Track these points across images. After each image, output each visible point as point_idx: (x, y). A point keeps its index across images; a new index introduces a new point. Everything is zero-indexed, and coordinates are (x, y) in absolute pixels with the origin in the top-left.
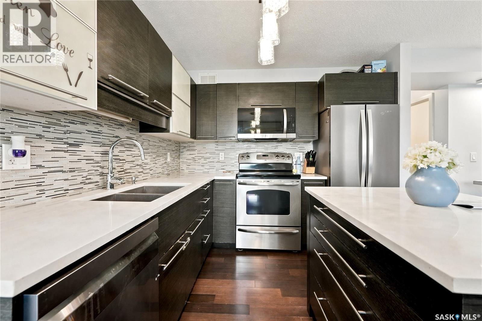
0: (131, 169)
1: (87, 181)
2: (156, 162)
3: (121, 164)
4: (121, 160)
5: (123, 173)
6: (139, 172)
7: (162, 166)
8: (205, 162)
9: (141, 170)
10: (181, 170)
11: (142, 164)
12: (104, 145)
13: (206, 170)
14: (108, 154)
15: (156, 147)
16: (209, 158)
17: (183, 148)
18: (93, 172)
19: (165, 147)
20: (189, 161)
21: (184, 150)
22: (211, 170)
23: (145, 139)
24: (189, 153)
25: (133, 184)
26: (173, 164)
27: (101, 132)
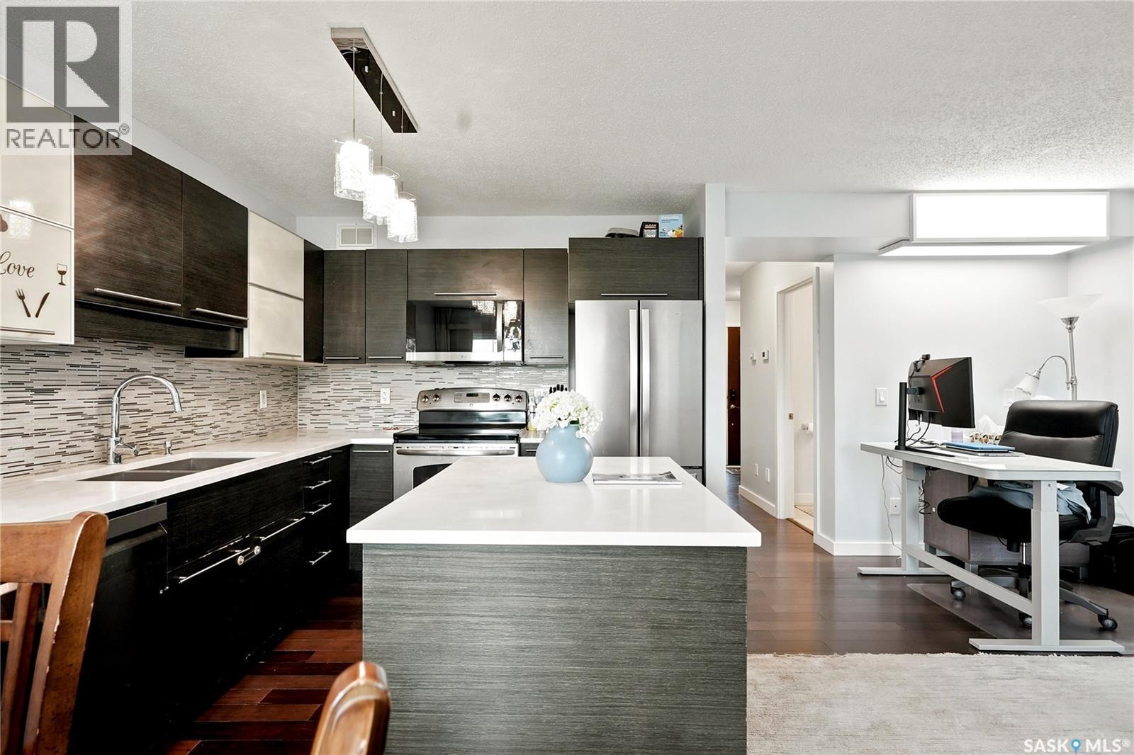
0: (165, 427)
1: (69, 451)
2: (229, 411)
3: (141, 419)
4: (141, 411)
5: (147, 434)
6: (184, 433)
7: (245, 419)
8: (350, 407)
9: (190, 428)
10: (300, 425)
11: (191, 417)
12: (104, 387)
13: (352, 425)
14: (111, 402)
15: (229, 381)
16: (358, 400)
17: (305, 380)
18: (82, 434)
19: (252, 380)
20: (316, 406)
21: (306, 383)
22: (362, 425)
23: (198, 368)
24: (315, 388)
25: (166, 454)
26: (277, 412)
27: (98, 364)
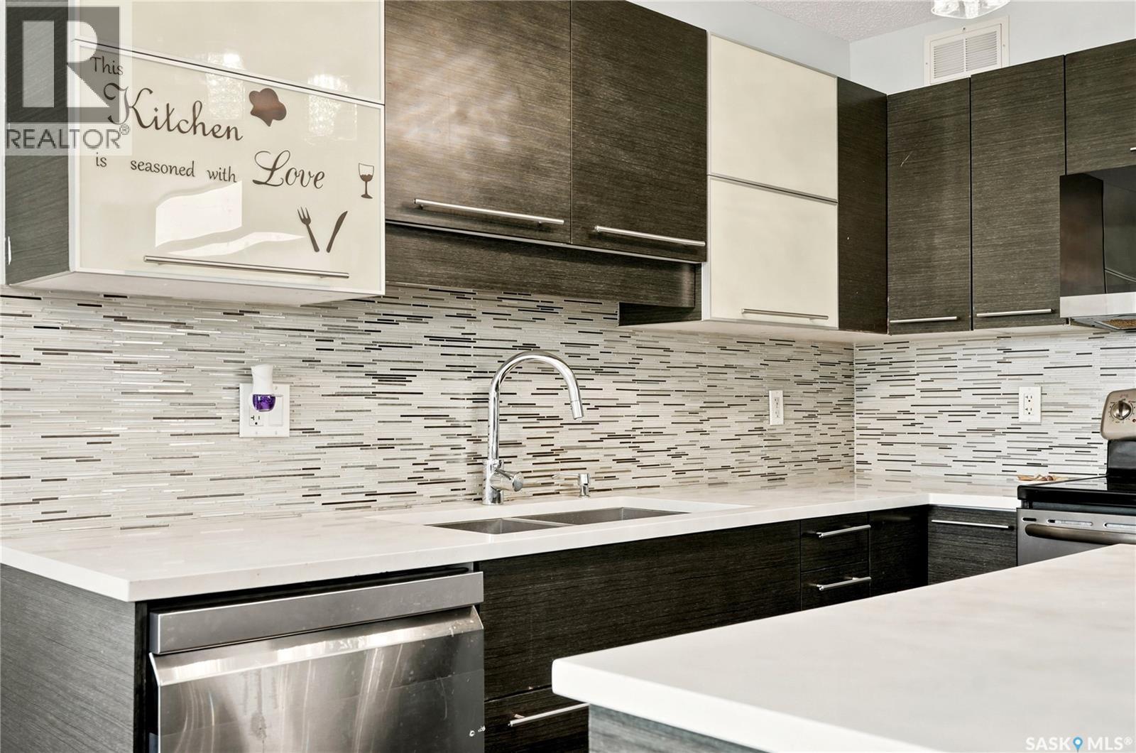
0: (585, 448)
1: (429, 476)
2: (705, 426)
3: (543, 433)
4: (542, 418)
5: (552, 459)
6: (619, 461)
7: (737, 444)
8: (954, 429)
9: (630, 454)
10: (859, 462)
11: (632, 433)
12: (482, 374)
13: (958, 468)
14: (486, 400)
15: (705, 370)
16: (971, 413)
17: (867, 371)
18: (447, 450)
19: (753, 369)
20: (888, 426)
21: (871, 378)
22: (980, 468)
23: (644, 344)
24: (887, 389)
25: (581, 496)
26: (808, 435)
27: (472, 337)
